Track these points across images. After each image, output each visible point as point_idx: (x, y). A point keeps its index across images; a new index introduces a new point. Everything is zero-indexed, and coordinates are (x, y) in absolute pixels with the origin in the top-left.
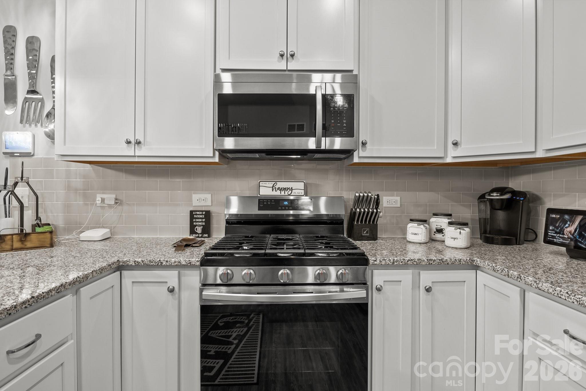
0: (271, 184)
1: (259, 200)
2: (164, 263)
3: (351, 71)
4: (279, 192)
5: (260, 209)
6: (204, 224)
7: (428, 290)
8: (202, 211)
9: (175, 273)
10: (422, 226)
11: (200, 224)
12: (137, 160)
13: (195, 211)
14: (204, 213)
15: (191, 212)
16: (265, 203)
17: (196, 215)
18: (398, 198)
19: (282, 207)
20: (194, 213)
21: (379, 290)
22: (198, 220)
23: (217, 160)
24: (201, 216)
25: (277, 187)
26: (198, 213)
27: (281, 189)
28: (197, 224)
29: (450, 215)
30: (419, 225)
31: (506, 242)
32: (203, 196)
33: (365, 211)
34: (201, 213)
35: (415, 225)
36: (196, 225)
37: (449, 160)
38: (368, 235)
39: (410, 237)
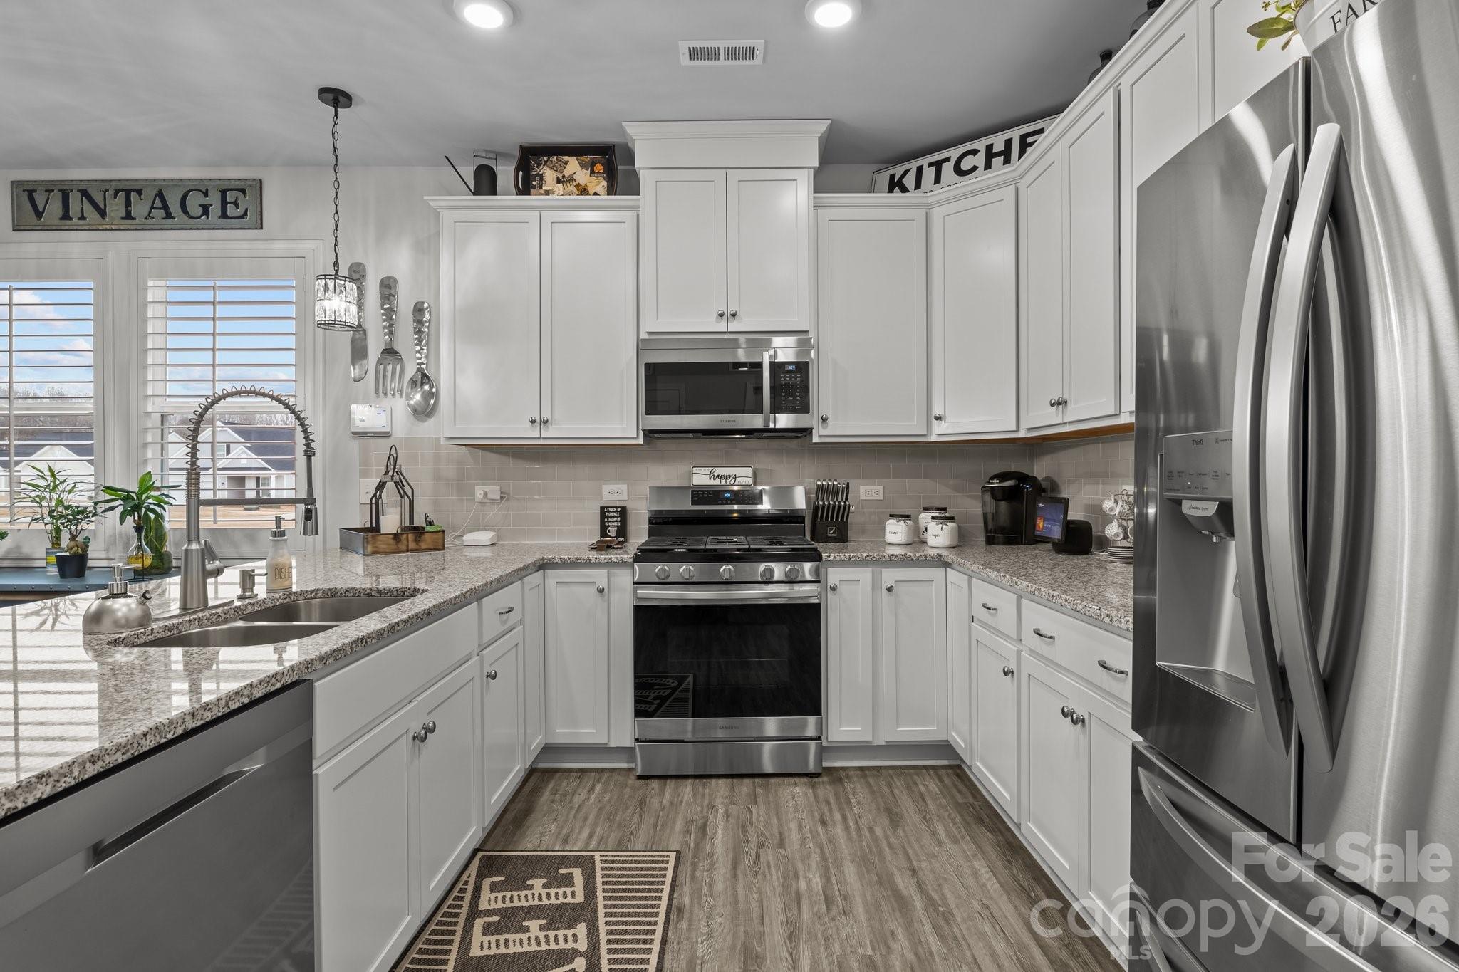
0: (707, 471)
1: (692, 491)
2: (593, 560)
3: (806, 332)
4: (718, 480)
5: (694, 503)
6: (619, 524)
7: (890, 589)
8: (617, 507)
9: (604, 572)
10: (902, 523)
11: (614, 524)
12: (542, 442)
13: (607, 507)
14: (619, 509)
15: (602, 508)
16: (700, 496)
17: (609, 512)
18: (881, 488)
19: (722, 500)
20: (606, 510)
21: (833, 589)
22: (611, 519)
23: (641, 441)
24: (615, 514)
25: (716, 474)
26: (611, 509)
27: (720, 477)
28: (610, 524)
29: (945, 509)
30: (898, 521)
31: (1010, 542)
32: (616, 487)
33: (829, 504)
34: (615, 509)
35: (893, 521)
36: (609, 526)
37: (933, 438)
38: (835, 535)
39: (889, 538)
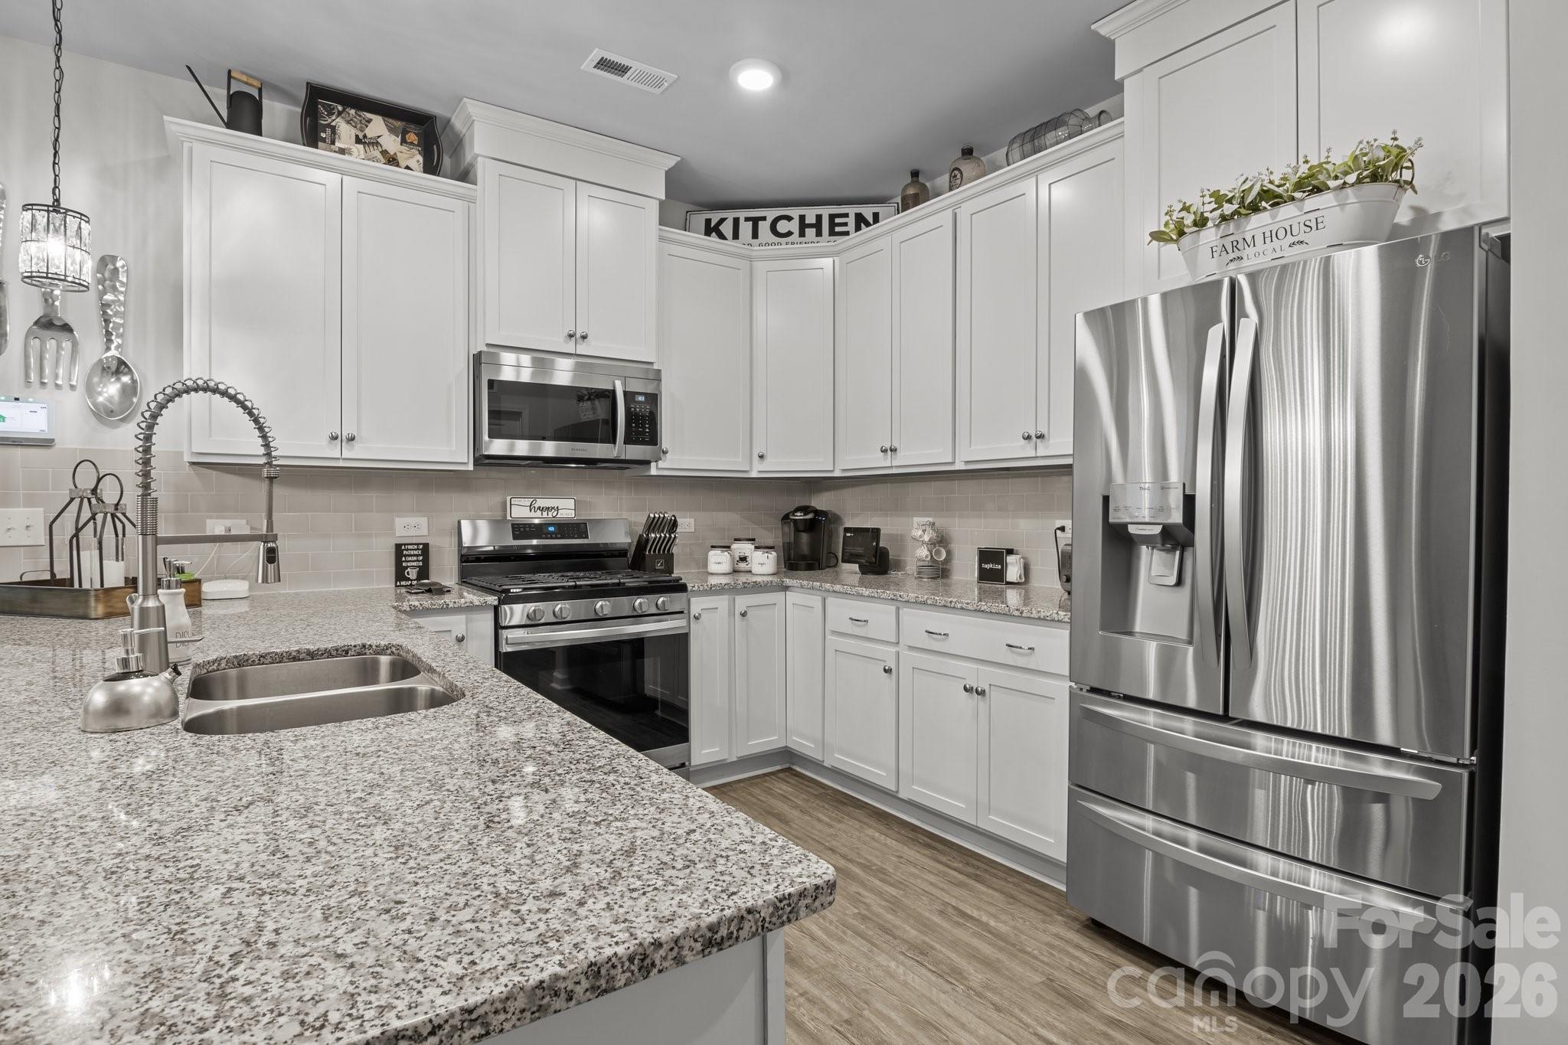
0: (528, 502)
1: (513, 525)
2: (451, 605)
3: (651, 363)
4: (539, 512)
5: (515, 538)
6: (421, 564)
7: (744, 615)
8: (418, 544)
9: (462, 618)
10: (726, 553)
11: (414, 564)
13: (405, 545)
14: (421, 547)
15: (398, 547)
16: (522, 529)
17: (407, 550)
18: (692, 520)
19: (546, 534)
20: (403, 547)
21: (697, 618)
22: (410, 559)
23: (471, 467)
24: (416, 552)
25: (537, 506)
26: (410, 547)
27: (542, 509)
28: (409, 564)
29: (753, 540)
30: (722, 551)
31: (810, 567)
32: (412, 520)
33: (665, 536)
34: (416, 547)
35: (718, 552)
36: (407, 567)
37: (754, 474)
38: (662, 568)
39: (713, 568)
